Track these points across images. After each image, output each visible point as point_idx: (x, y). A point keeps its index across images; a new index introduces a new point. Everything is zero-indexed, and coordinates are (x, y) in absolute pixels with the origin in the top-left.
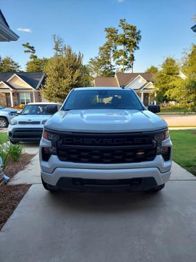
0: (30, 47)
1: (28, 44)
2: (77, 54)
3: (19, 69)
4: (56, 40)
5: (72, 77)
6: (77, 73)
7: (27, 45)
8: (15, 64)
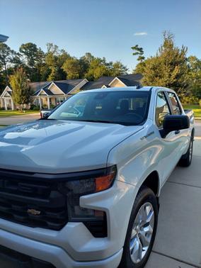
0: (138, 49)
1: (137, 46)
2: (180, 48)
3: (127, 72)
4: (167, 37)
5: (170, 75)
6: (177, 71)
7: (136, 48)
8: (124, 68)
